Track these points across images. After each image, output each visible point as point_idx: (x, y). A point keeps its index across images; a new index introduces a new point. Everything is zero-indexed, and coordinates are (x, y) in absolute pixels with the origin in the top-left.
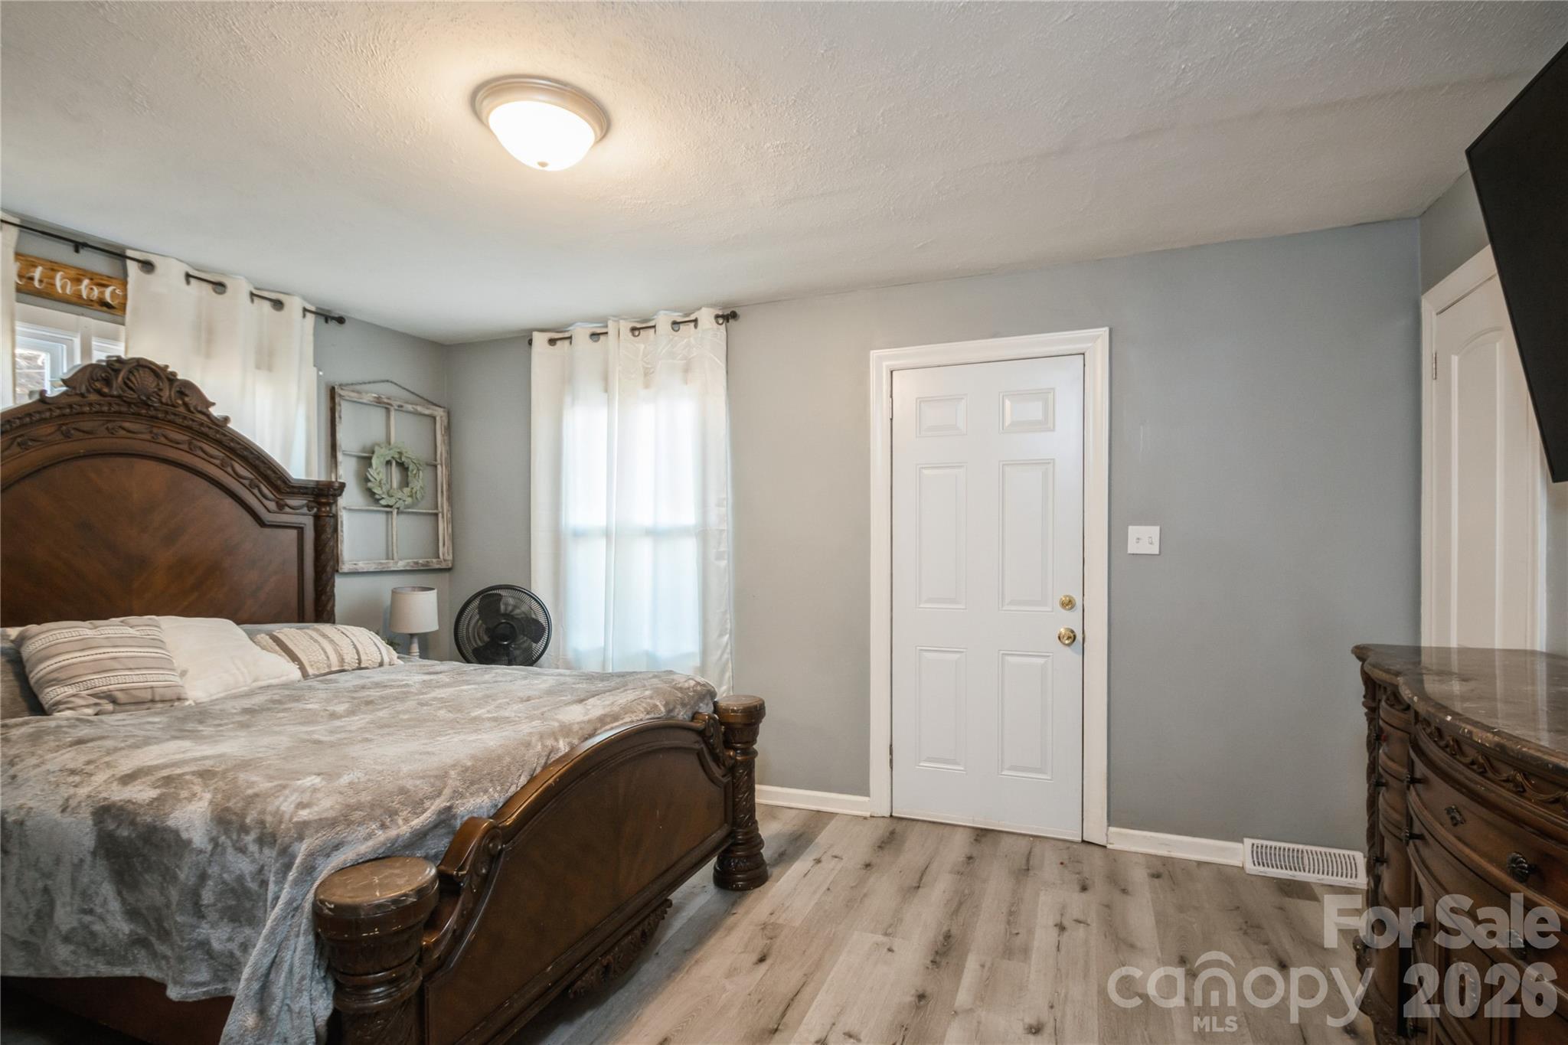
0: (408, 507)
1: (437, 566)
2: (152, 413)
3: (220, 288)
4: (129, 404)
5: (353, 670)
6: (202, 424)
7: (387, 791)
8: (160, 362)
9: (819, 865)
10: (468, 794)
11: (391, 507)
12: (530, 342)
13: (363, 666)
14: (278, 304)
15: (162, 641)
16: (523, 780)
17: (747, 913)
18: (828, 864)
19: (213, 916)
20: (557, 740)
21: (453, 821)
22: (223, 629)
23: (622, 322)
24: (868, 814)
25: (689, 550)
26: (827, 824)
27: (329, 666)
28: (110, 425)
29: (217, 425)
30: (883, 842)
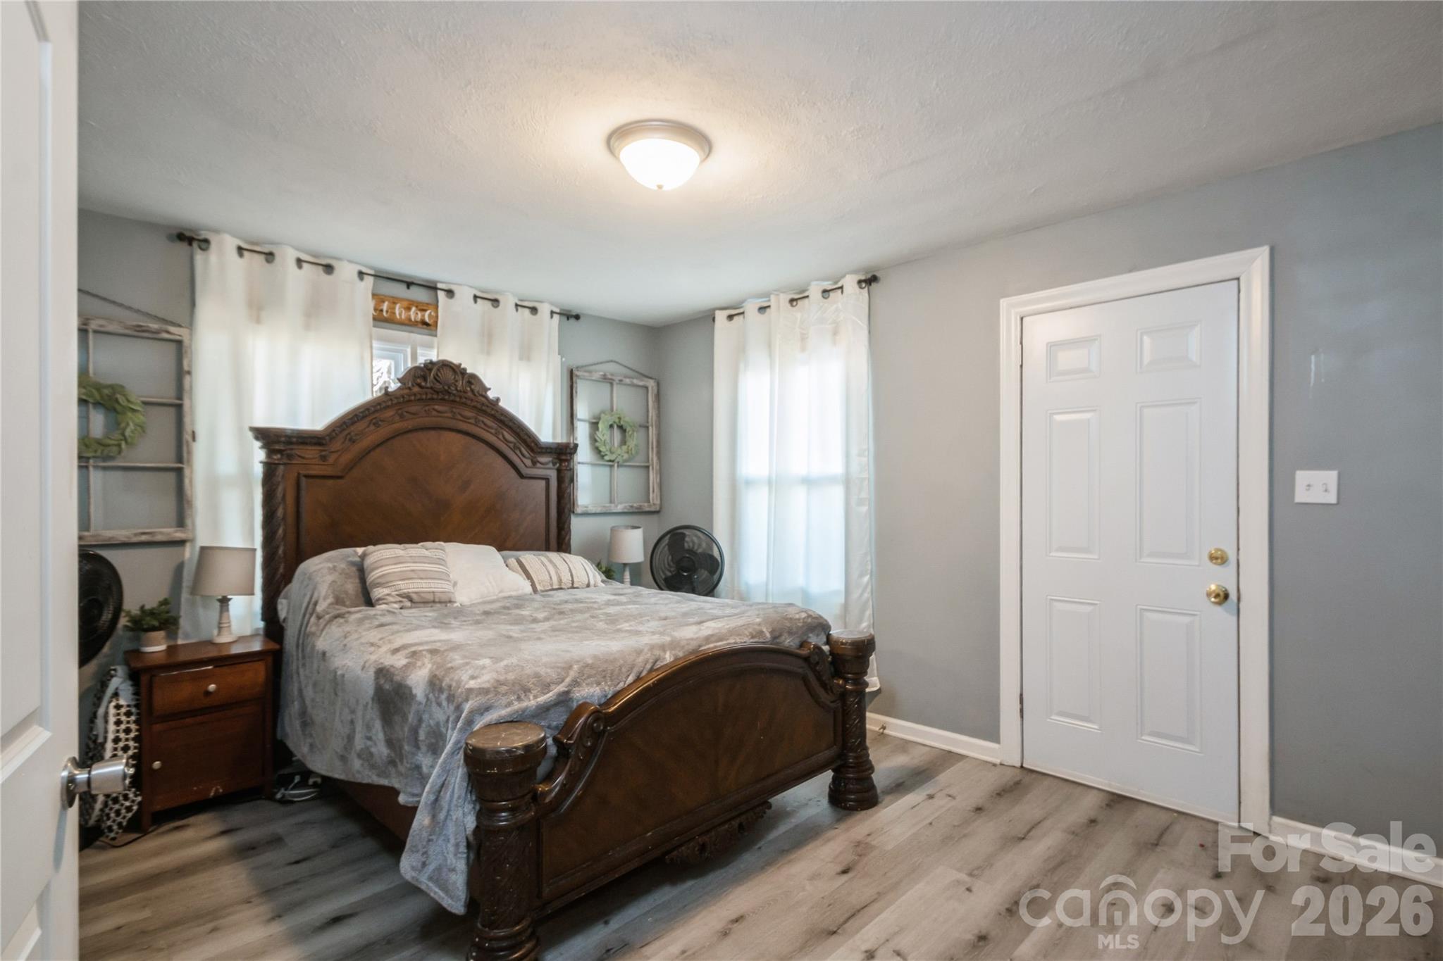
0: (626, 461)
1: (647, 509)
2: (452, 398)
3: (495, 304)
4: (438, 393)
5: (568, 588)
6: (483, 404)
7: (526, 674)
8: (456, 361)
9: (930, 801)
10: (584, 684)
11: (613, 461)
12: (714, 319)
13: (575, 586)
14: (534, 310)
15: (443, 560)
16: (630, 679)
17: (847, 830)
18: (941, 801)
19: (424, 748)
20: (665, 651)
21: (570, 703)
22: (488, 553)
23: (782, 296)
24: (997, 761)
25: (837, 493)
26: (953, 765)
27: (552, 585)
28: (427, 408)
29: (491, 404)
30: (1003, 790)
